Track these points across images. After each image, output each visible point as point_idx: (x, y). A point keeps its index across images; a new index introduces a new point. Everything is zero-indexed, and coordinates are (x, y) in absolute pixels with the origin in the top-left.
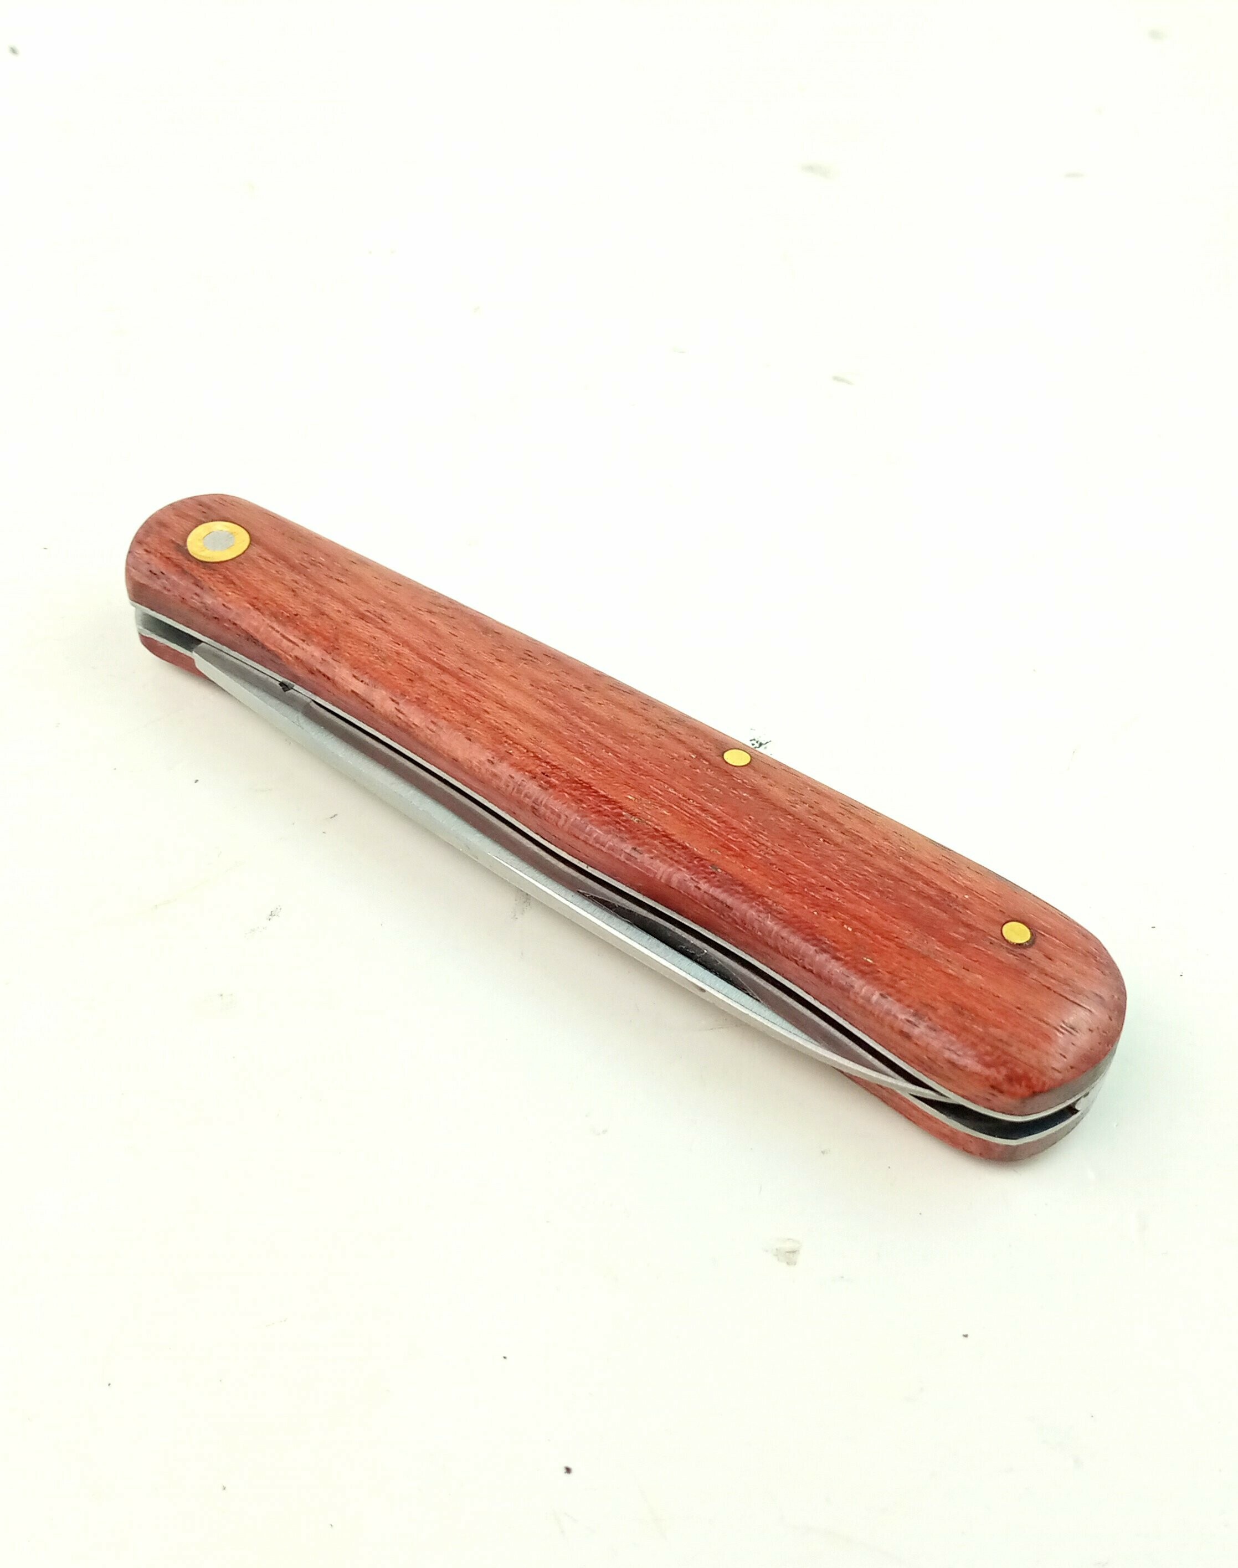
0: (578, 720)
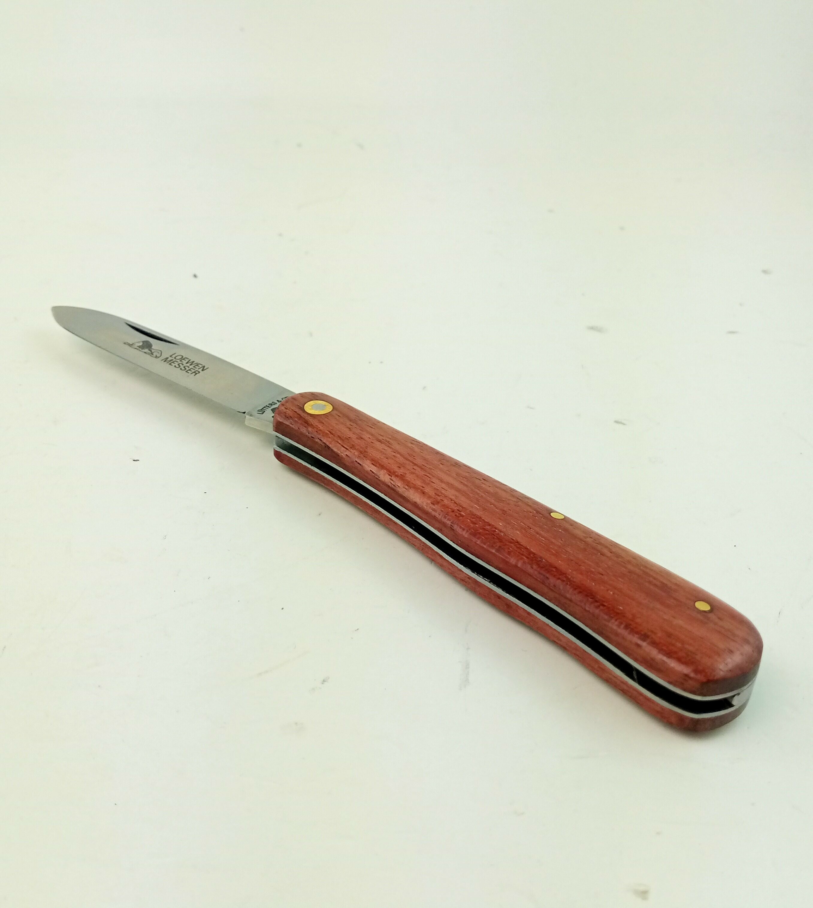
0: (478, 491)
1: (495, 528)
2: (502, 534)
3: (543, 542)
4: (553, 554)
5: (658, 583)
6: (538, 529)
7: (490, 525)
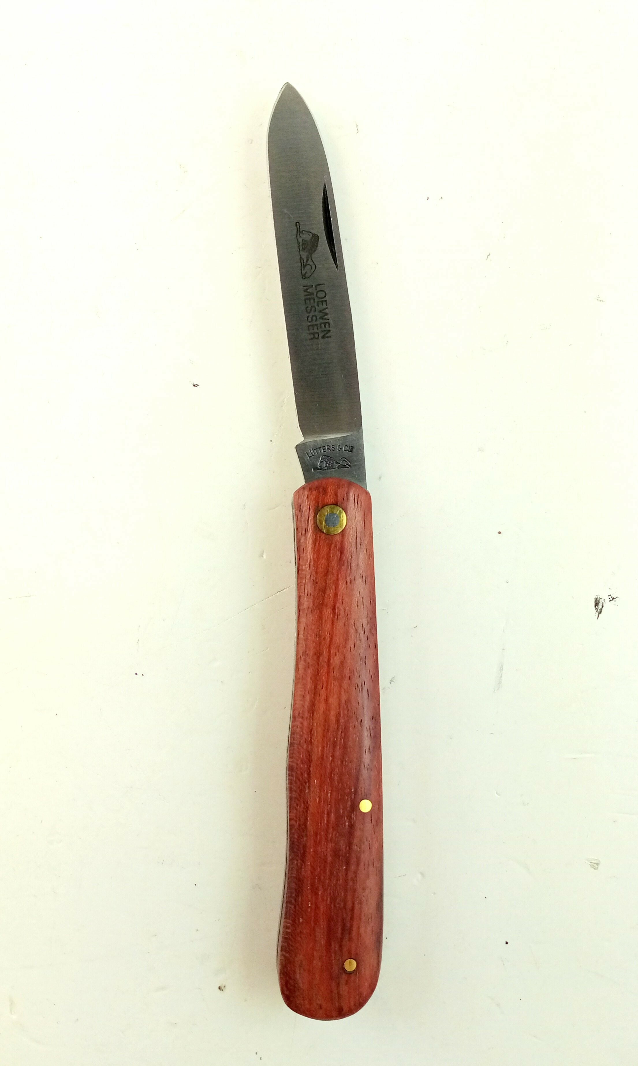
1: (309, 781)
2: (307, 791)
3: (322, 825)
4: (315, 841)
5: (348, 924)
6: (333, 810)
7: (309, 775)
